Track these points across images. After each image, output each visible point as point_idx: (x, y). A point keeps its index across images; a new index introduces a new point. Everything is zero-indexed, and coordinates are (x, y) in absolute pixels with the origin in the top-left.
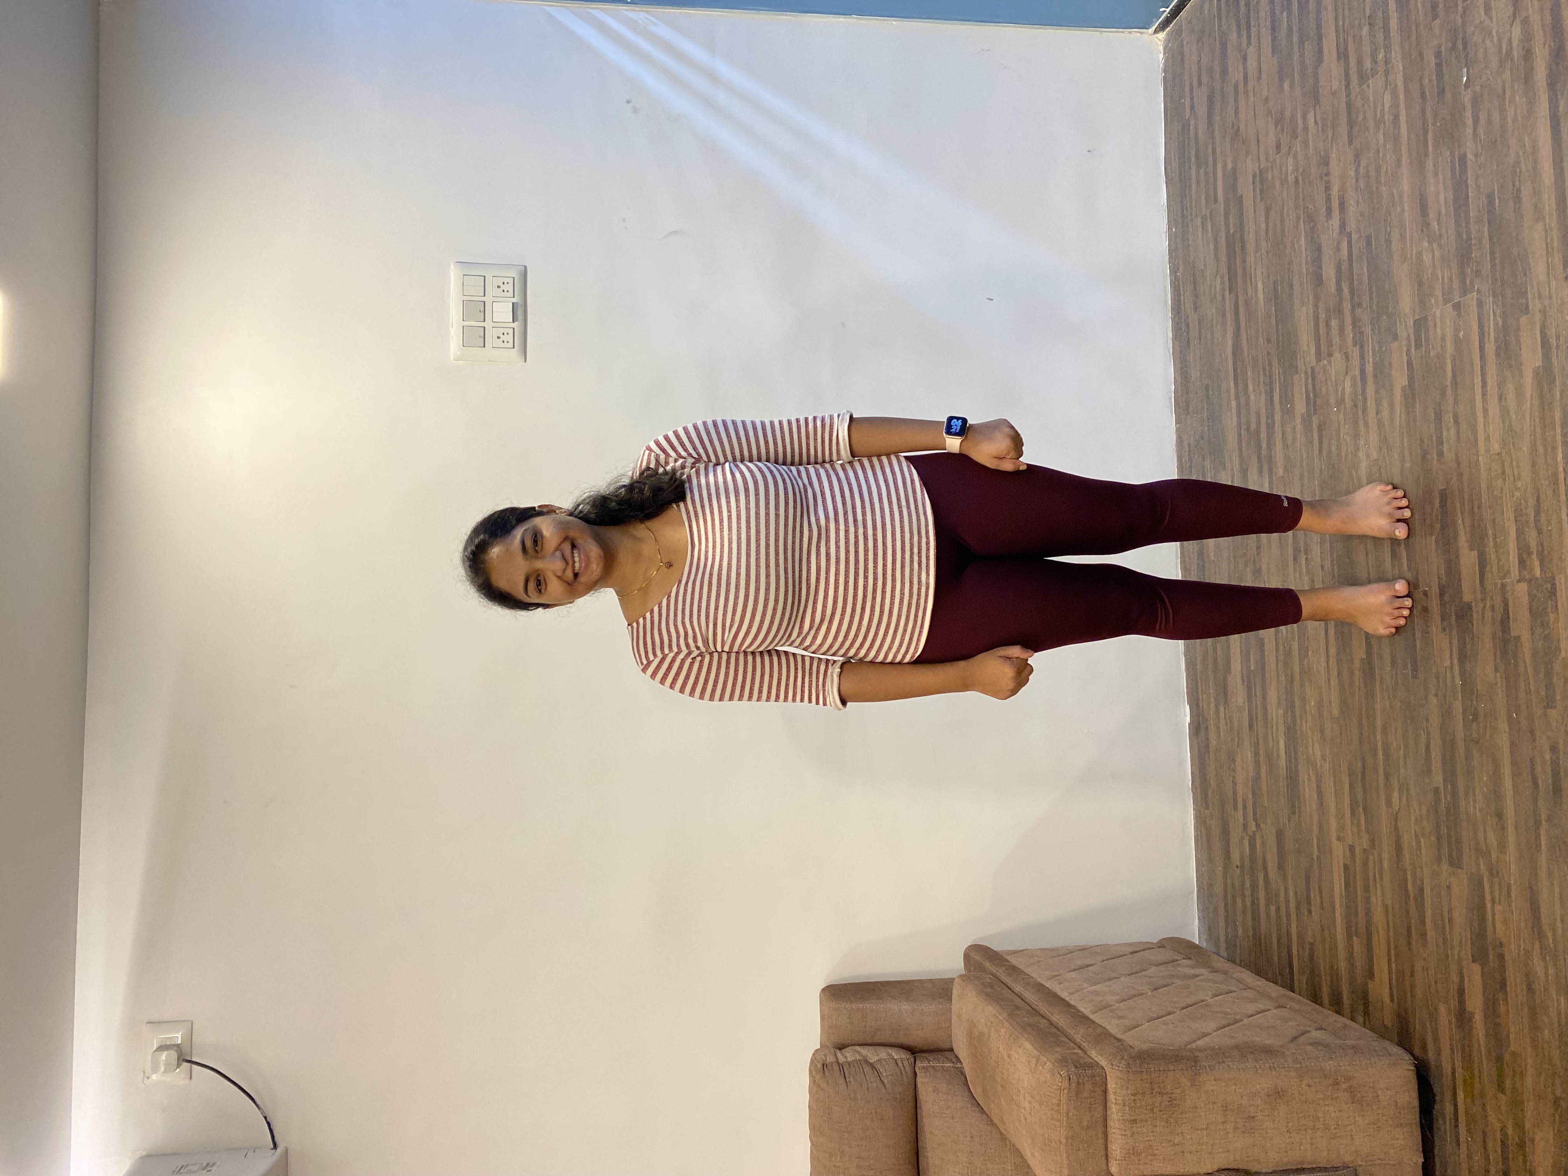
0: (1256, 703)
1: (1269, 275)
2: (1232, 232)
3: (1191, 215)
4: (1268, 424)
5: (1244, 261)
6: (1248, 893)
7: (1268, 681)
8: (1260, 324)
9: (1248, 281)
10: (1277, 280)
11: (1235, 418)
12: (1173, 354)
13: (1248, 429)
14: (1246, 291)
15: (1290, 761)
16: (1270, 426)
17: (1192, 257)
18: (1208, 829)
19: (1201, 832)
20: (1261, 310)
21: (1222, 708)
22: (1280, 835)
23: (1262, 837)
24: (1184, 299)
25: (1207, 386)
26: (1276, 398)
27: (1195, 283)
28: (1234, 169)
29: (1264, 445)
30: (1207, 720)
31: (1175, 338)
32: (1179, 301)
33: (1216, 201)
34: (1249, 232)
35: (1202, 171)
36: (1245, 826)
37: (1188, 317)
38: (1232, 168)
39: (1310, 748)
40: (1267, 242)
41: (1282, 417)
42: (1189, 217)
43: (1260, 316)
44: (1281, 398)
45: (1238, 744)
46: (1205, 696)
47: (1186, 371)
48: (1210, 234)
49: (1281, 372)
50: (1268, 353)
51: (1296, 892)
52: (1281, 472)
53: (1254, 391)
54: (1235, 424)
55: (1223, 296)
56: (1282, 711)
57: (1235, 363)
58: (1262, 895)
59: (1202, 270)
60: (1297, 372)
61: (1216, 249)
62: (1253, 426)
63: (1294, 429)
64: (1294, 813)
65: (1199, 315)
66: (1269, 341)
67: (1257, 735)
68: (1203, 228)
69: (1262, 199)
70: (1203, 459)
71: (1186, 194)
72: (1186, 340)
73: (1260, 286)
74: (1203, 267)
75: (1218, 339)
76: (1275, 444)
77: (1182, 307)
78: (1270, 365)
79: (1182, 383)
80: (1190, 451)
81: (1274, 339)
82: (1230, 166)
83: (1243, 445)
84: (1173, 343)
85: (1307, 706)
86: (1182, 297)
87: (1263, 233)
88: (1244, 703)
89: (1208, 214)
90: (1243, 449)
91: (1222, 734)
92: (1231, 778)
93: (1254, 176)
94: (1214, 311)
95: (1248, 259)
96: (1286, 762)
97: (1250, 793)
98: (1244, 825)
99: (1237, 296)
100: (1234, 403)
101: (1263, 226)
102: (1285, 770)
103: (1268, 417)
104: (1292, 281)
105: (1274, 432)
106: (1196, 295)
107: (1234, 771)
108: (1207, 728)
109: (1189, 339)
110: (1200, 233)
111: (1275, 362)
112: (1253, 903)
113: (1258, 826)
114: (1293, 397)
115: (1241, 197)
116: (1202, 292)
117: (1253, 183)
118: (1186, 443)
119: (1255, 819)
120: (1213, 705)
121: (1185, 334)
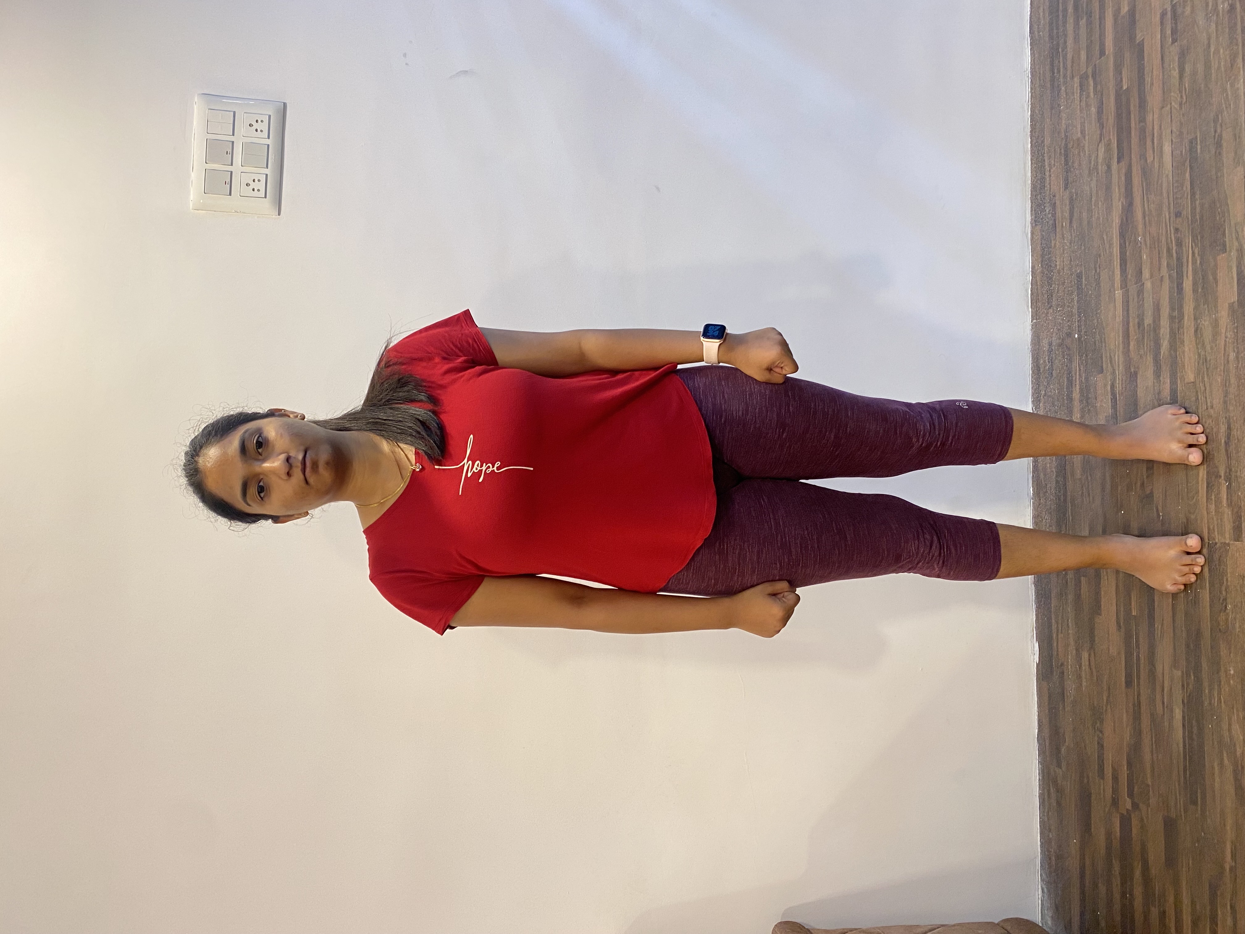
0: (1138, 656)
1: (1181, 133)
2: (1125, 87)
3: (1065, 76)
4: (1172, 318)
5: (1142, 120)
6: (1117, 882)
7: (1158, 633)
8: (1165, 195)
9: (1149, 143)
10: (1196, 137)
11: (1119, 311)
12: (1032, 239)
13: (1140, 324)
14: (1143, 157)
15: (1191, 738)
16: (1177, 319)
17: (1064, 126)
18: (1060, 791)
19: (1049, 791)
20: (1167, 176)
21: (1085, 655)
22: (1170, 825)
23: (1142, 820)
24: (1050, 176)
25: (1079, 276)
26: (1188, 284)
27: (1066, 156)
28: (1132, 12)
29: (1165, 345)
30: (1062, 665)
31: (1035, 222)
32: (1043, 179)
33: (1102, 53)
34: (1152, 84)
35: (1083, 22)
36: (1115, 802)
37: (1054, 196)
38: (1129, 11)
39: (1225, 727)
40: (1181, 92)
41: (1196, 308)
42: (1062, 80)
43: (1165, 185)
44: (1195, 284)
45: (1107, 700)
46: (1060, 636)
47: (1049, 259)
48: (1092, 94)
49: (1196, 251)
50: (1177, 230)
51: (1193, 903)
52: (1190, 377)
53: (1152, 276)
54: (1119, 319)
55: (1109, 167)
56: (1179, 673)
57: (1123, 247)
58: (1138, 891)
59: (1078, 139)
60: (1224, 250)
61: (1100, 112)
62: (1148, 320)
63: (1215, 324)
64: (1195, 803)
65: (1071, 193)
66: (1178, 215)
67: (1139, 695)
68: (1081, 89)
69: (1174, 41)
70: (1070, 361)
71: (1059, 52)
72: (1051, 222)
73: (1167, 148)
74: (1079, 133)
75: (1098, 218)
76: (1182, 342)
77: (1047, 184)
78: (1179, 244)
79: (1042, 272)
80: (1050, 351)
81: (1187, 212)
82: (1125, 9)
83: (1132, 344)
84: (1033, 228)
85: (1222, 674)
86: (1047, 174)
87: (1175, 81)
88: (1119, 653)
89: (1090, 71)
90: (1131, 347)
91: (1084, 684)
92: (1096, 738)
93: (1163, 15)
94: (1093, 184)
95: (1149, 118)
96: (1184, 738)
97: (1125, 763)
98: (1113, 799)
99: (1130, 166)
100: (1119, 293)
101: (1176, 73)
102: (1181, 745)
103: (1172, 309)
104: (1220, 136)
105: (1181, 326)
106: (1067, 167)
107: (1101, 732)
108: (1063, 673)
109: (1055, 220)
110: (1077, 96)
111: (1188, 241)
112: (1123, 895)
113: (1135, 806)
114: (1216, 282)
115: (1141, 44)
116: (1076, 165)
117: (1162, 23)
118: (1045, 343)
119: (1131, 795)
120: (1072, 648)
121: (1050, 216)
